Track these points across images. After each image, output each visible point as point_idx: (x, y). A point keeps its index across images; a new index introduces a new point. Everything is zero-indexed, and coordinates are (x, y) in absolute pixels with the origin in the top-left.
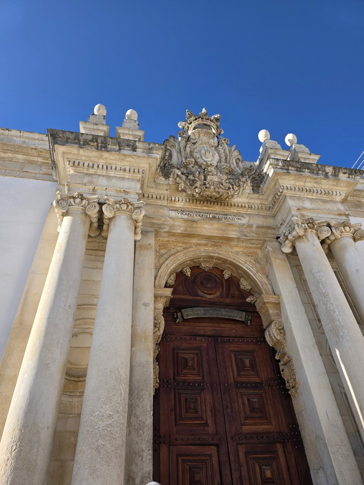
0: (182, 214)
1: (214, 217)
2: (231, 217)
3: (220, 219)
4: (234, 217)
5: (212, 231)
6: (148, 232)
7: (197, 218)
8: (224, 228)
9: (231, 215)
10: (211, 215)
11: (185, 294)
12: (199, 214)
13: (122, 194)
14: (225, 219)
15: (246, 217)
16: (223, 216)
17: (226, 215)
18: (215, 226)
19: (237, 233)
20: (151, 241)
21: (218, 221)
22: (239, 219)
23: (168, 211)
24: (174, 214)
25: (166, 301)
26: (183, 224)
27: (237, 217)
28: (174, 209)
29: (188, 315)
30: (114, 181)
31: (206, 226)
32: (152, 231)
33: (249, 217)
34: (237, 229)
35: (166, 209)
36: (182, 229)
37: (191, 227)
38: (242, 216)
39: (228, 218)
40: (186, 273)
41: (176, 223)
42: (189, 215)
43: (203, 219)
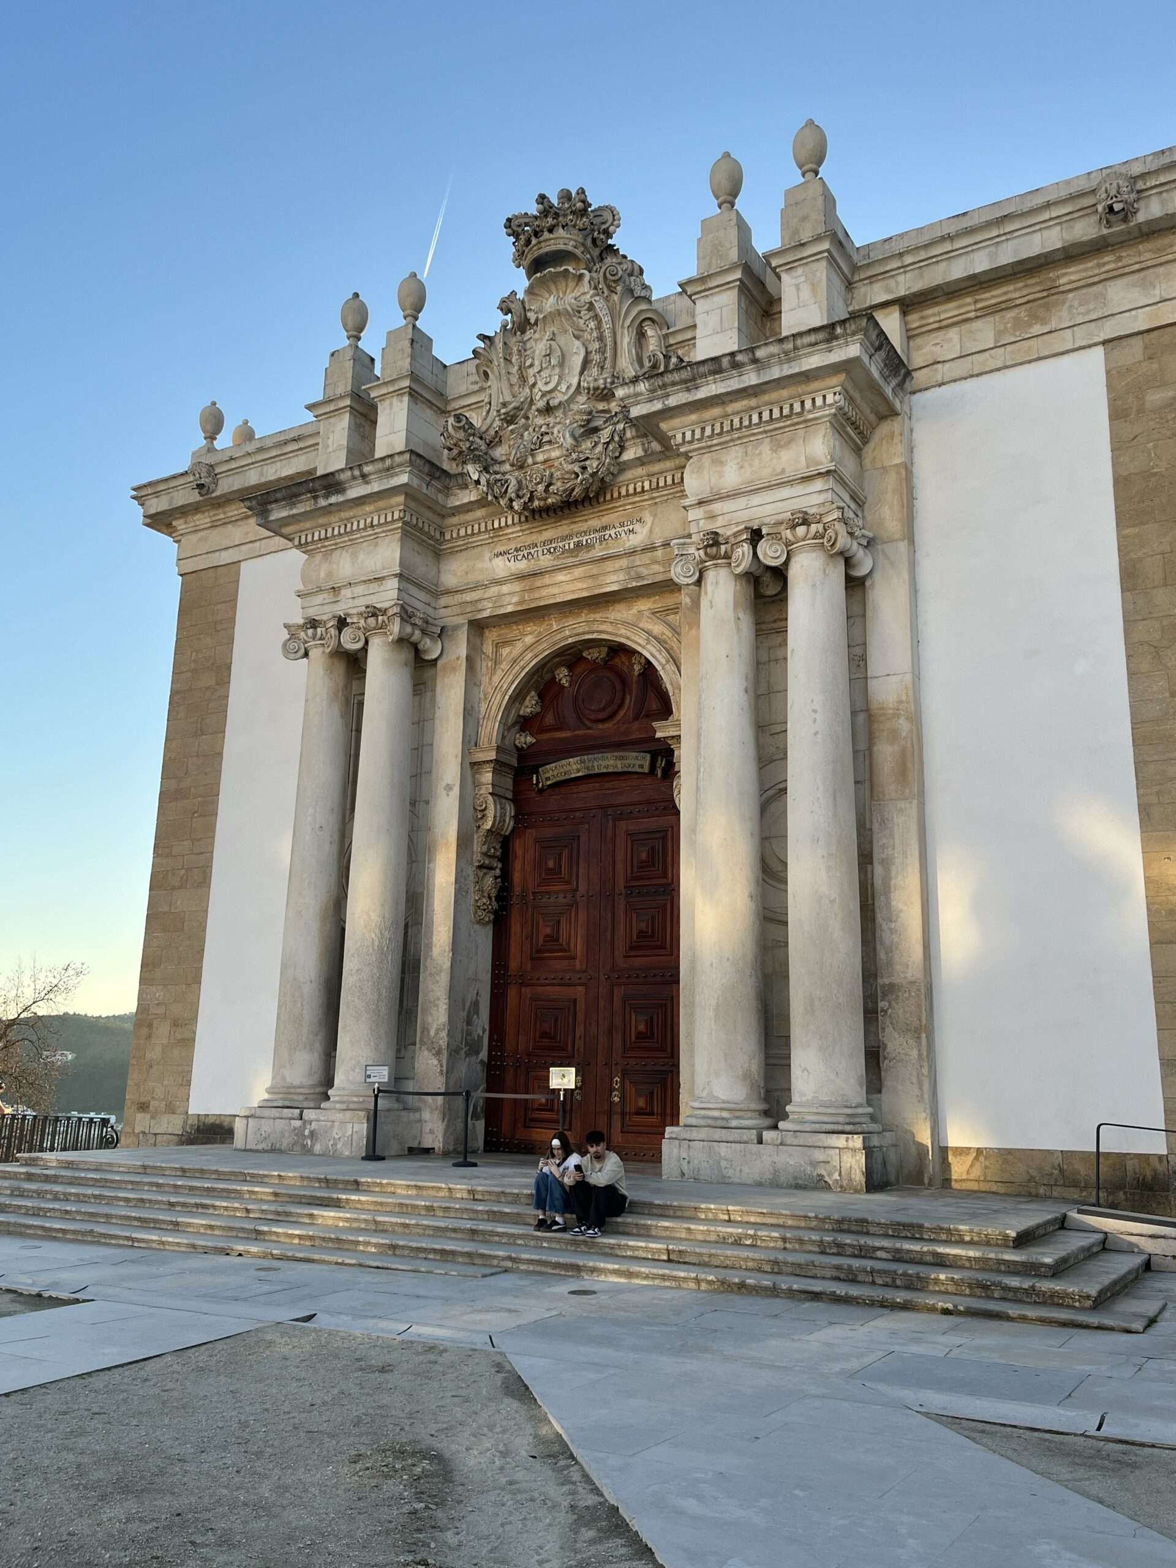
0: (516, 558)
1: (578, 545)
2: (612, 532)
3: (589, 546)
4: (620, 530)
5: (571, 587)
6: (456, 628)
7: (545, 561)
8: (594, 569)
9: (614, 527)
10: (572, 541)
11: (559, 729)
12: (548, 547)
13: (374, 587)
14: (601, 541)
15: (648, 518)
16: (597, 535)
17: (604, 528)
18: (578, 572)
19: (622, 576)
20: (460, 649)
21: (584, 556)
22: (632, 531)
23: (490, 560)
24: (502, 567)
25: (499, 766)
26: (516, 587)
27: (626, 528)
28: (502, 549)
29: (548, 779)
30: (361, 557)
31: (560, 577)
32: (463, 624)
33: (655, 516)
34: (624, 562)
35: (487, 555)
36: (515, 599)
37: (532, 589)
38: (640, 521)
39: (606, 537)
40: (560, 680)
41: (505, 589)
42: (530, 557)
43: (557, 558)
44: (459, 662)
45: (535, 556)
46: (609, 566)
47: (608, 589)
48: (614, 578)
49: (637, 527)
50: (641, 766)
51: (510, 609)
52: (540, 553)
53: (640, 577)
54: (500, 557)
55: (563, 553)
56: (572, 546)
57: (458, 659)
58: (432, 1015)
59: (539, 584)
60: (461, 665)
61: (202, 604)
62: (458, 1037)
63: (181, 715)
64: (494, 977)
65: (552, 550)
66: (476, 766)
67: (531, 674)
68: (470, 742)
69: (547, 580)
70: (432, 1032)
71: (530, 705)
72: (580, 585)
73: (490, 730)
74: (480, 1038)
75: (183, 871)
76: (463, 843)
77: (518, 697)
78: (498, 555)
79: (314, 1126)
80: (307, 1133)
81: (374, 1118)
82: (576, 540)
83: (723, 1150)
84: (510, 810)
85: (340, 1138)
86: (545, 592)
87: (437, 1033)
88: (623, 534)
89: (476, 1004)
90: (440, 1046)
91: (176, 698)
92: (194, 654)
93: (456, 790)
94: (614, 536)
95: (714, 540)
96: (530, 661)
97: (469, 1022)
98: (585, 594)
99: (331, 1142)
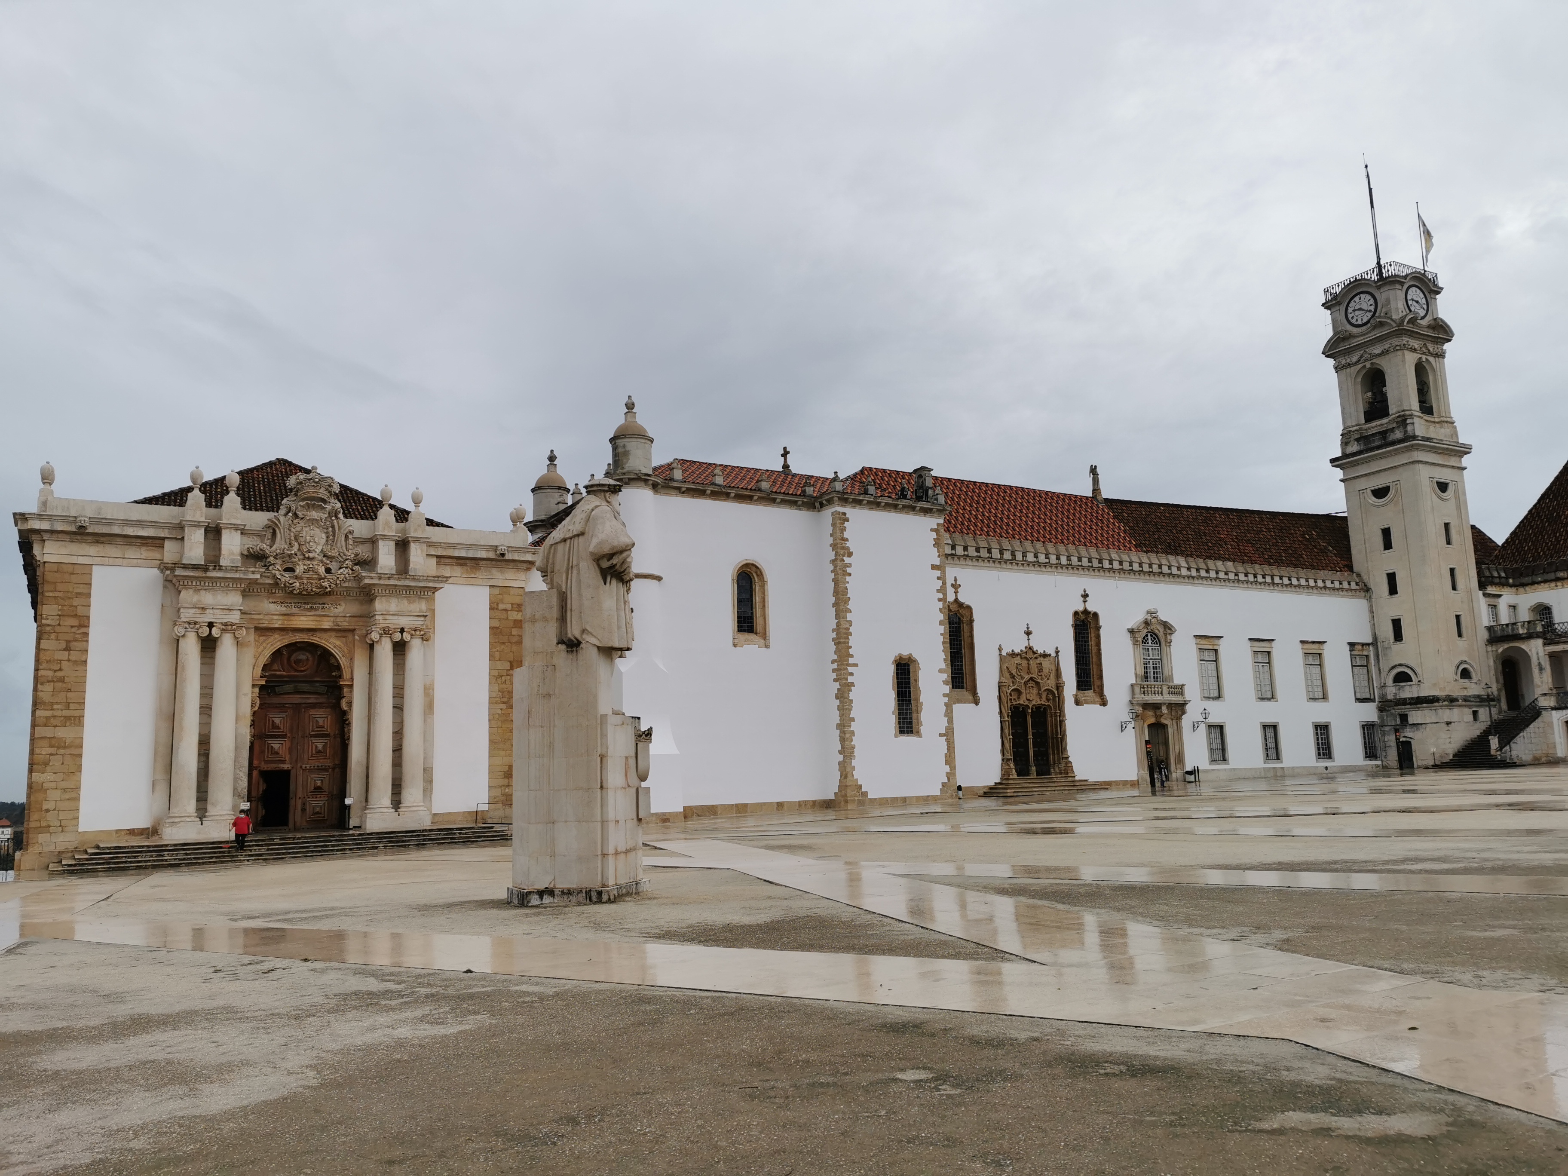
0: (281, 606)
1: (311, 607)
2: (327, 606)
3: (316, 609)
4: (330, 606)
5: (307, 623)
6: (248, 628)
7: (295, 610)
8: (318, 619)
9: (328, 604)
10: (309, 605)
11: (280, 671)
12: (297, 605)
13: (226, 612)
14: (322, 608)
16: (321, 606)
17: (324, 604)
18: (310, 618)
19: (331, 623)
20: (251, 638)
21: (314, 612)
22: (336, 608)
23: (268, 604)
24: (273, 608)
25: (260, 686)
26: (281, 618)
27: (333, 606)
28: (274, 600)
30: (218, 597)
31: (302, 618)
32: (252, 628)
33: (346, 604)
34: (332, 619)
35: (266, 601)
36: (280, 622)
37: (288, 620)
38: (340, 605)
40: (282, 651)
41: (275, 617)
42: (288, 607)
43: (302, 610)
45: (291, 607)
46: (325, 619)
47: (323, 627)
48: (326, 624)
49: (338, 607)
51: (277, 626)
52: (293, 607)
53: (339, 626)
54: (273, 604)
55: (304, 609)
56: (309, 607)
57: (250, 642)
59: (292, 619)
65: (299, 607)
66: (254, 686)
69: (296, 618)
72: (310, 623)
73: (258, 671)
75: (61, 718)
78: (271, 603)
86: (295, 622)
88: (332, 608)
95: (387, 629)
96: (280, 646)
98: (313, 627)
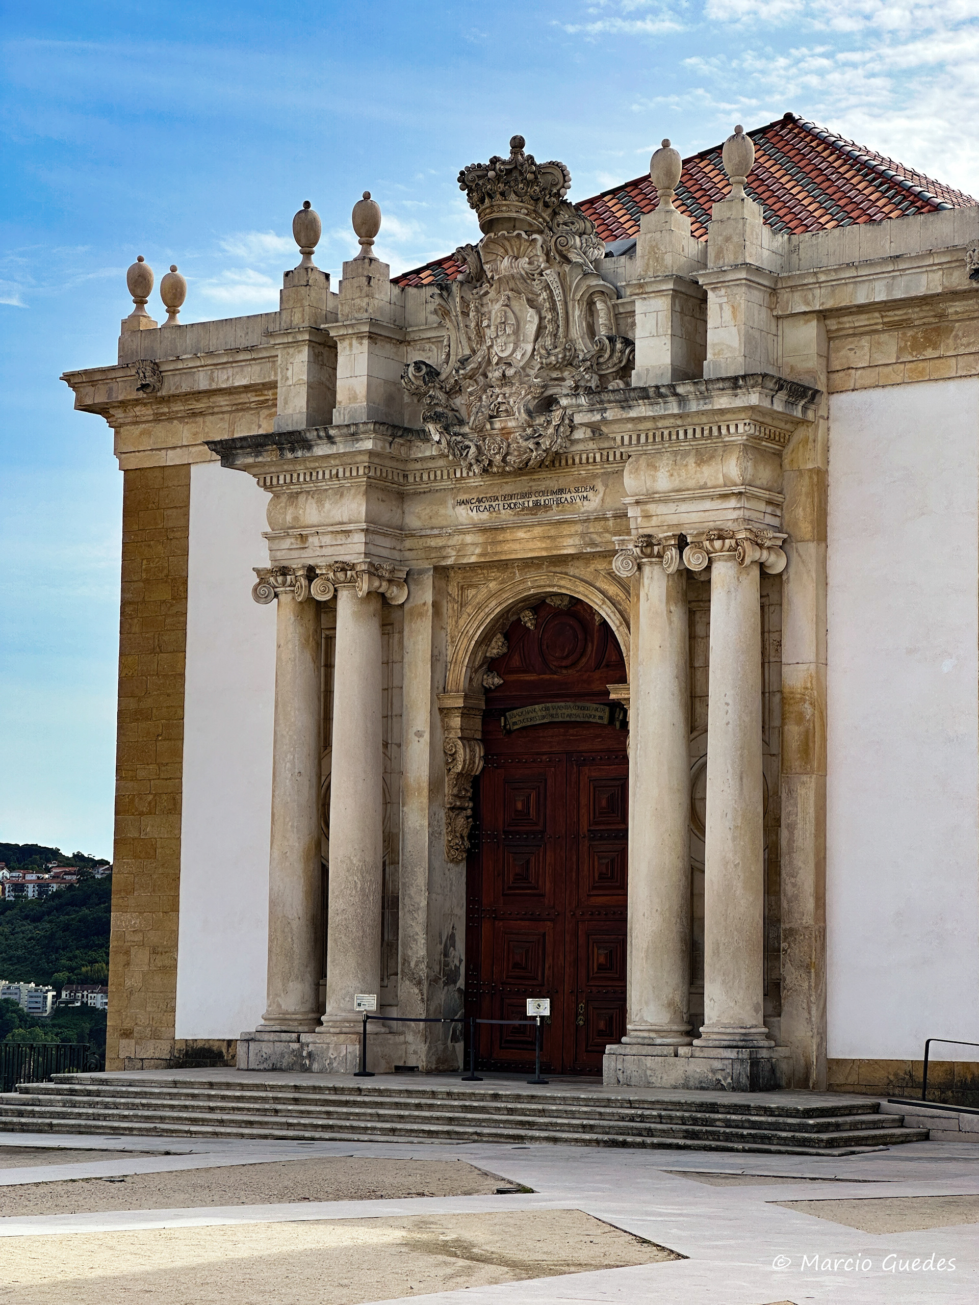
0: (478, 510)
2: (568, 496)
3: (547, 507)
4: (575, 495)
5: (531, 545)
6: (421, 572)
7: (506, 515)
8: (553, 532)
9: (569, 491)
10: (531, 500)
11: (525, 672)
12: (508, 502)
13: (341, 539)
14: (558, 504)
15: (601, 488)
16: (554, 497)
17: (561, 491)
18: (537, 531)
19: (577, 541)
20: (426, 595)
21: (542, 516)
22: (585, 498)
23: (454, 508)
24: (464, 515)
25: (466, 713)
26: (479, 538)
27: (580, 494)
28: (465, 497)
29: (515, 723)
30: (327, 505)
31: (521, 534)
32: (429, 569)
33: (607, 486)
34: (579, 528)
35: (451, 502)
36: (478, 551)
37: (494, 543)
38: (593, 488)
39: (563, 500)
40: (525, 623)
41: (469, 539)
42: (492, 509)
43: (518, 514)
44: (425, 608)
45: (496, 509)
46: (566, 530)
47: (565, 552)
48: (570, 541)
49: (590, 494)
50: (601, 718)
51: (473, 559)
52: (501, 507)
53: (593, 544)
54: (463, 506)
55: (523, 510)
56: (531, 504)
57: (424, 604)
58: (411, 948)
59: (500, 538)
60: (427, 611)
61: (150, 506)
62: (437, 968)
63: (136, 629)
64: (469, 912)
65: (512, 506)
66: (444, 712)
67: (496, 620)
68: (439, 690)
69: (508, 535)
70: (413, 964)
71: (496, 648)
72: (539, 544)
73: (459, 675)
74: (457, 968)
75: (151, 797)
76: (435, 787)
77: (485, 639)
78: (461, 503)
79: (311, 1047)
80: (305, 1054)
81: (364, 1038)
82: (535, 499)
83: (649, 1061)
84: (479, 751)
85: (335, 1058)
86: (506, 547)
87: (416, 965)
88: (578, 500)
89: (452, 937)
90: (420, 976)
91: (129, 609)
92: (145, 562)
93: (427, 736)
94: (569, 500)
95: (648, 541)
96: (494, 608)
97: (446, 955)
98: (544, 554)
99: (328, 1061)
